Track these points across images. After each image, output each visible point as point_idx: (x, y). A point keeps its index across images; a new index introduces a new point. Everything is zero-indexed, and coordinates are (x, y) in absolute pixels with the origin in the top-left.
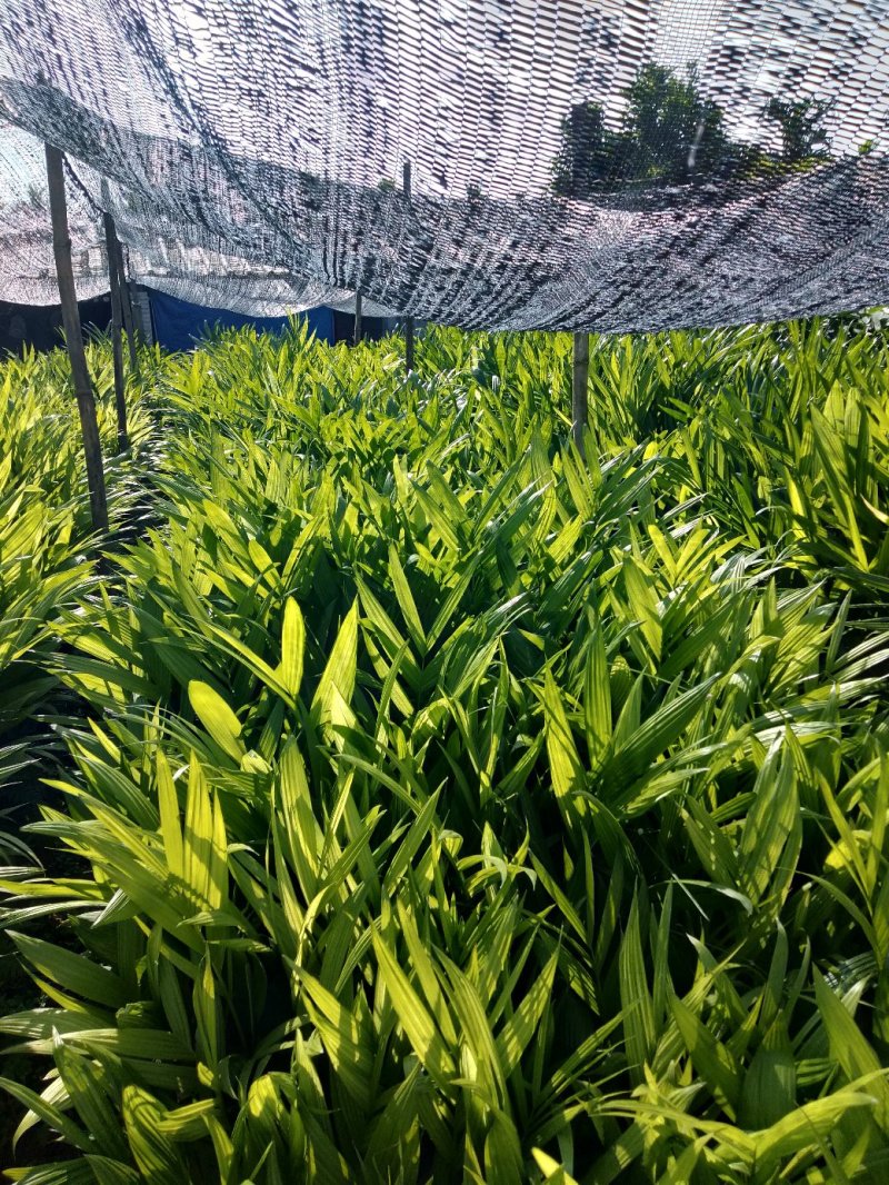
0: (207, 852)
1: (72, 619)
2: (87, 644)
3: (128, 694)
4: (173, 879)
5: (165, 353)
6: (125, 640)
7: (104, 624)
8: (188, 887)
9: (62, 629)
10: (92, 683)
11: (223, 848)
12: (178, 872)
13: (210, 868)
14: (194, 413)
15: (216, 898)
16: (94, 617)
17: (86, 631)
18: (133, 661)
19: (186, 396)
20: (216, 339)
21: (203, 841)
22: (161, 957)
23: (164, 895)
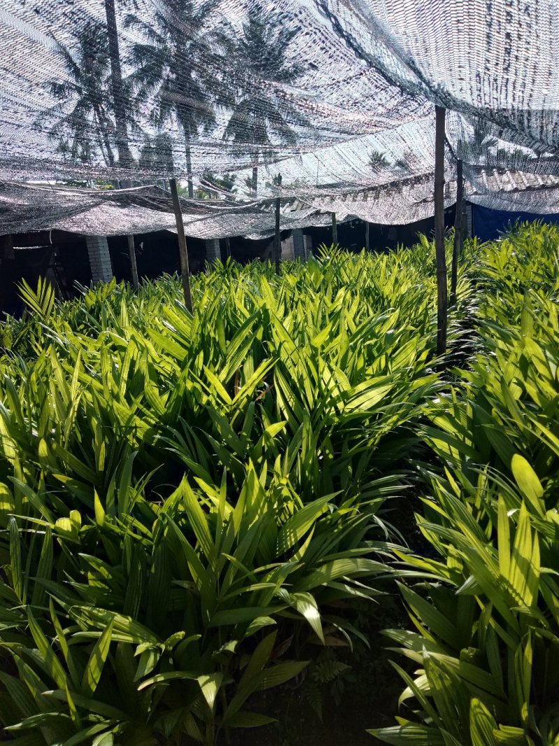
0: (526, 567)
1: (433, 406)
2: (440, 422)
3: (462, 456)
4: (502, 579)
5: (479, 243)
6: (463, 422)
7: (451, 411)
8: (511, 586)
9: (427, 412)
10: (441, 445)
11: (538, 569)
12: (506, 576)
13: (527, 578)
14: (500, 281)
15: (529, 599)
16: (446, 406)
17: (440, 414)
18: (466, 435)
19: (494, 270)
20: (514, 231)
21: (524, 560)
22: (489, 625)
23: (497, 587)
